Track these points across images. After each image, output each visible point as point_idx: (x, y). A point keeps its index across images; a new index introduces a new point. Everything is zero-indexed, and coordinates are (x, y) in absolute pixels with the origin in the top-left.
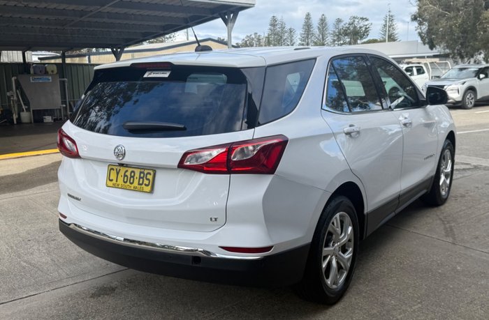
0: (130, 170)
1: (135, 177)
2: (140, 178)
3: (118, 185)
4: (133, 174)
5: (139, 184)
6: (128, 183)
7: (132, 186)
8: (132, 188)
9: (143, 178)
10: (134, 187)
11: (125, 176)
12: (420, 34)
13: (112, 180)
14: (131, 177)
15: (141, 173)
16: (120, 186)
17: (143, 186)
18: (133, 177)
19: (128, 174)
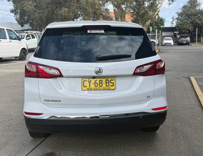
0: (98, 80)
1: (103, 83)
2: (106, 83)
3: (91, 88)
4: (101, 82)
5: (106, 86)
6: (99, 86)
7: (102, 87)
8: (102, 89)
9: (108, 83)
10: (103, 88)
11: (95, 83)
12: (16, 19)
13: (86, 87)
14: (100, 83)
15: (106, 80)
16: (93, 89)
17: (110, 86)
18: (102, 83)
19: (98, 82)
